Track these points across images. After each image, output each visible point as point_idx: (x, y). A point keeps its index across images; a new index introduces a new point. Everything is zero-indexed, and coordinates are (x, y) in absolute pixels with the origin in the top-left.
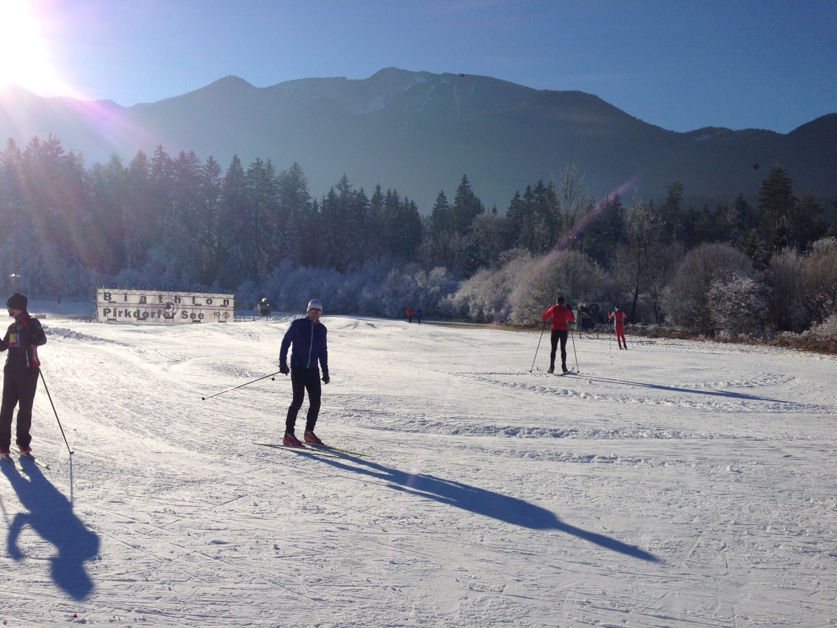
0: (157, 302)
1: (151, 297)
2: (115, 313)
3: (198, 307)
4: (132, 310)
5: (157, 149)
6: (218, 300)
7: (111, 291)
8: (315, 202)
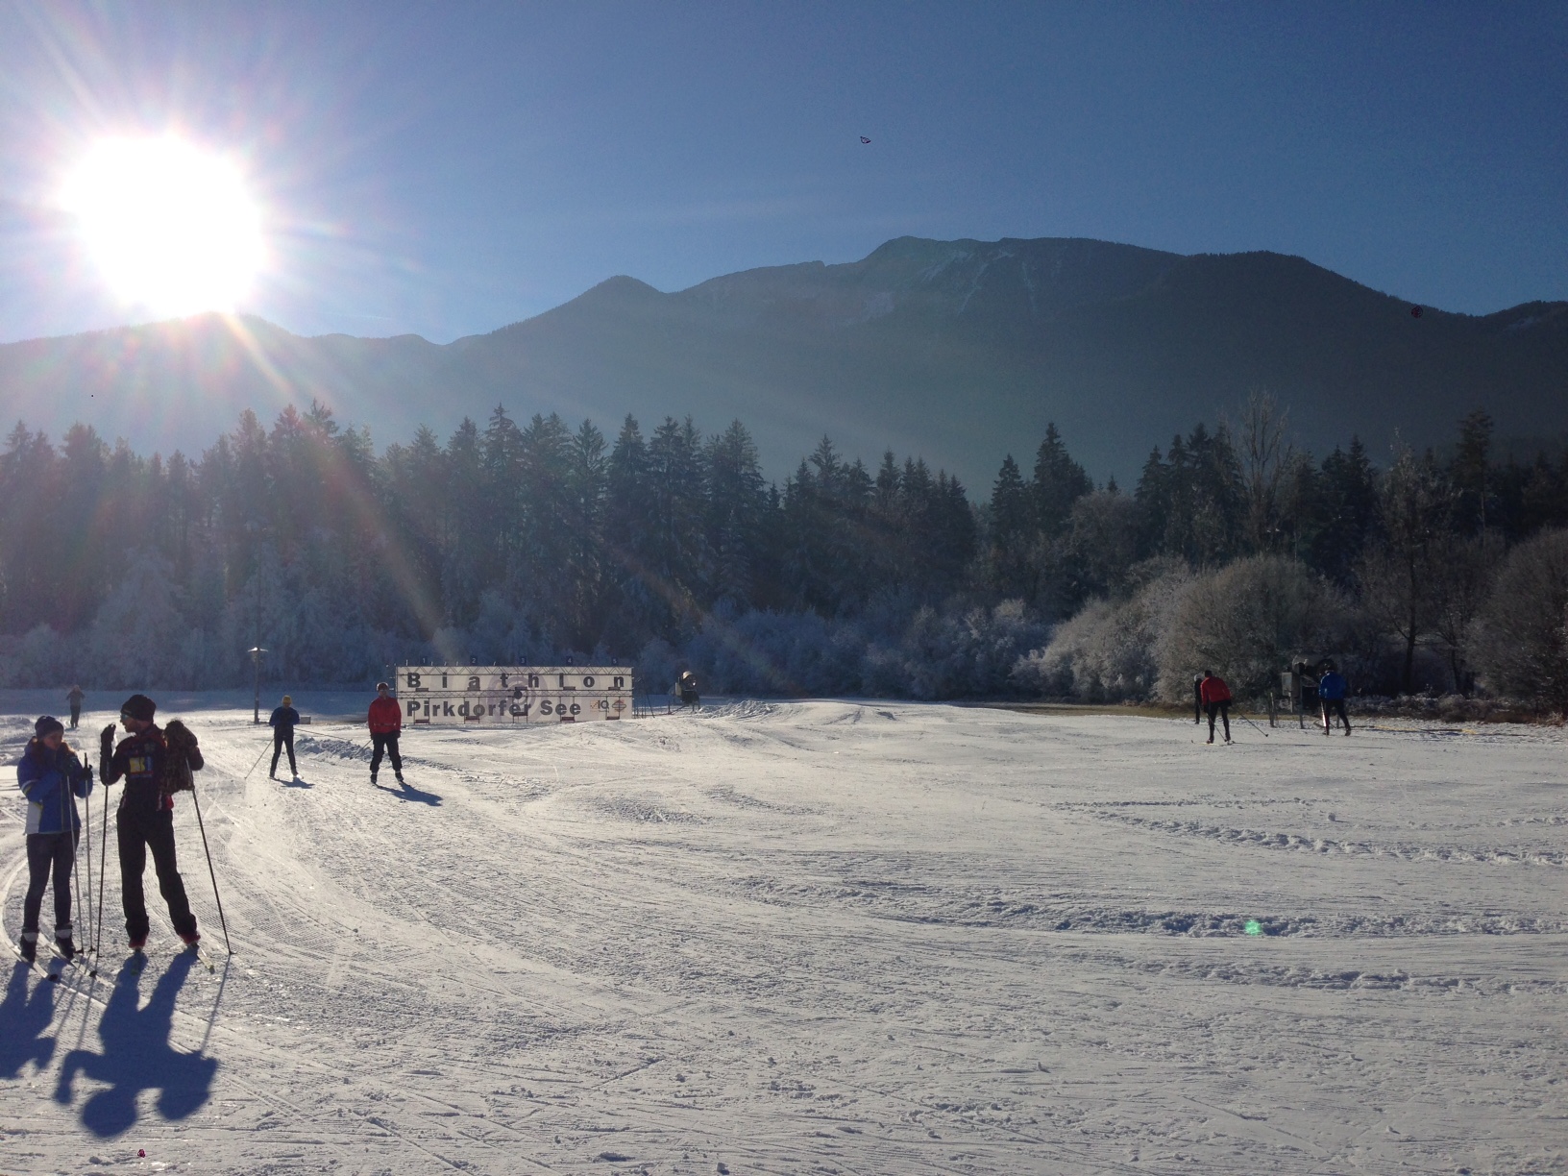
0: (498, 686)
1: (488, 677)
2: (427, 709)
3: (569, 692)
4: (456, 703)
5: (495, 415)
6: (604, 678)
7: (420, 671)
8: (773, 490)
